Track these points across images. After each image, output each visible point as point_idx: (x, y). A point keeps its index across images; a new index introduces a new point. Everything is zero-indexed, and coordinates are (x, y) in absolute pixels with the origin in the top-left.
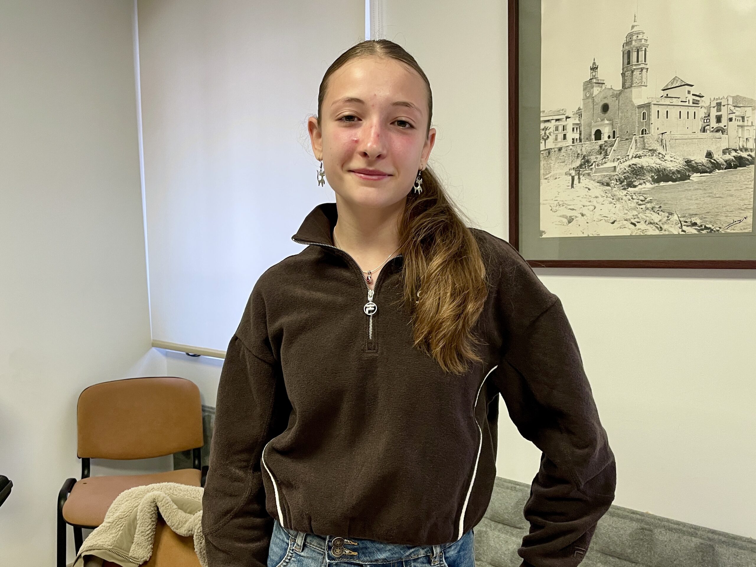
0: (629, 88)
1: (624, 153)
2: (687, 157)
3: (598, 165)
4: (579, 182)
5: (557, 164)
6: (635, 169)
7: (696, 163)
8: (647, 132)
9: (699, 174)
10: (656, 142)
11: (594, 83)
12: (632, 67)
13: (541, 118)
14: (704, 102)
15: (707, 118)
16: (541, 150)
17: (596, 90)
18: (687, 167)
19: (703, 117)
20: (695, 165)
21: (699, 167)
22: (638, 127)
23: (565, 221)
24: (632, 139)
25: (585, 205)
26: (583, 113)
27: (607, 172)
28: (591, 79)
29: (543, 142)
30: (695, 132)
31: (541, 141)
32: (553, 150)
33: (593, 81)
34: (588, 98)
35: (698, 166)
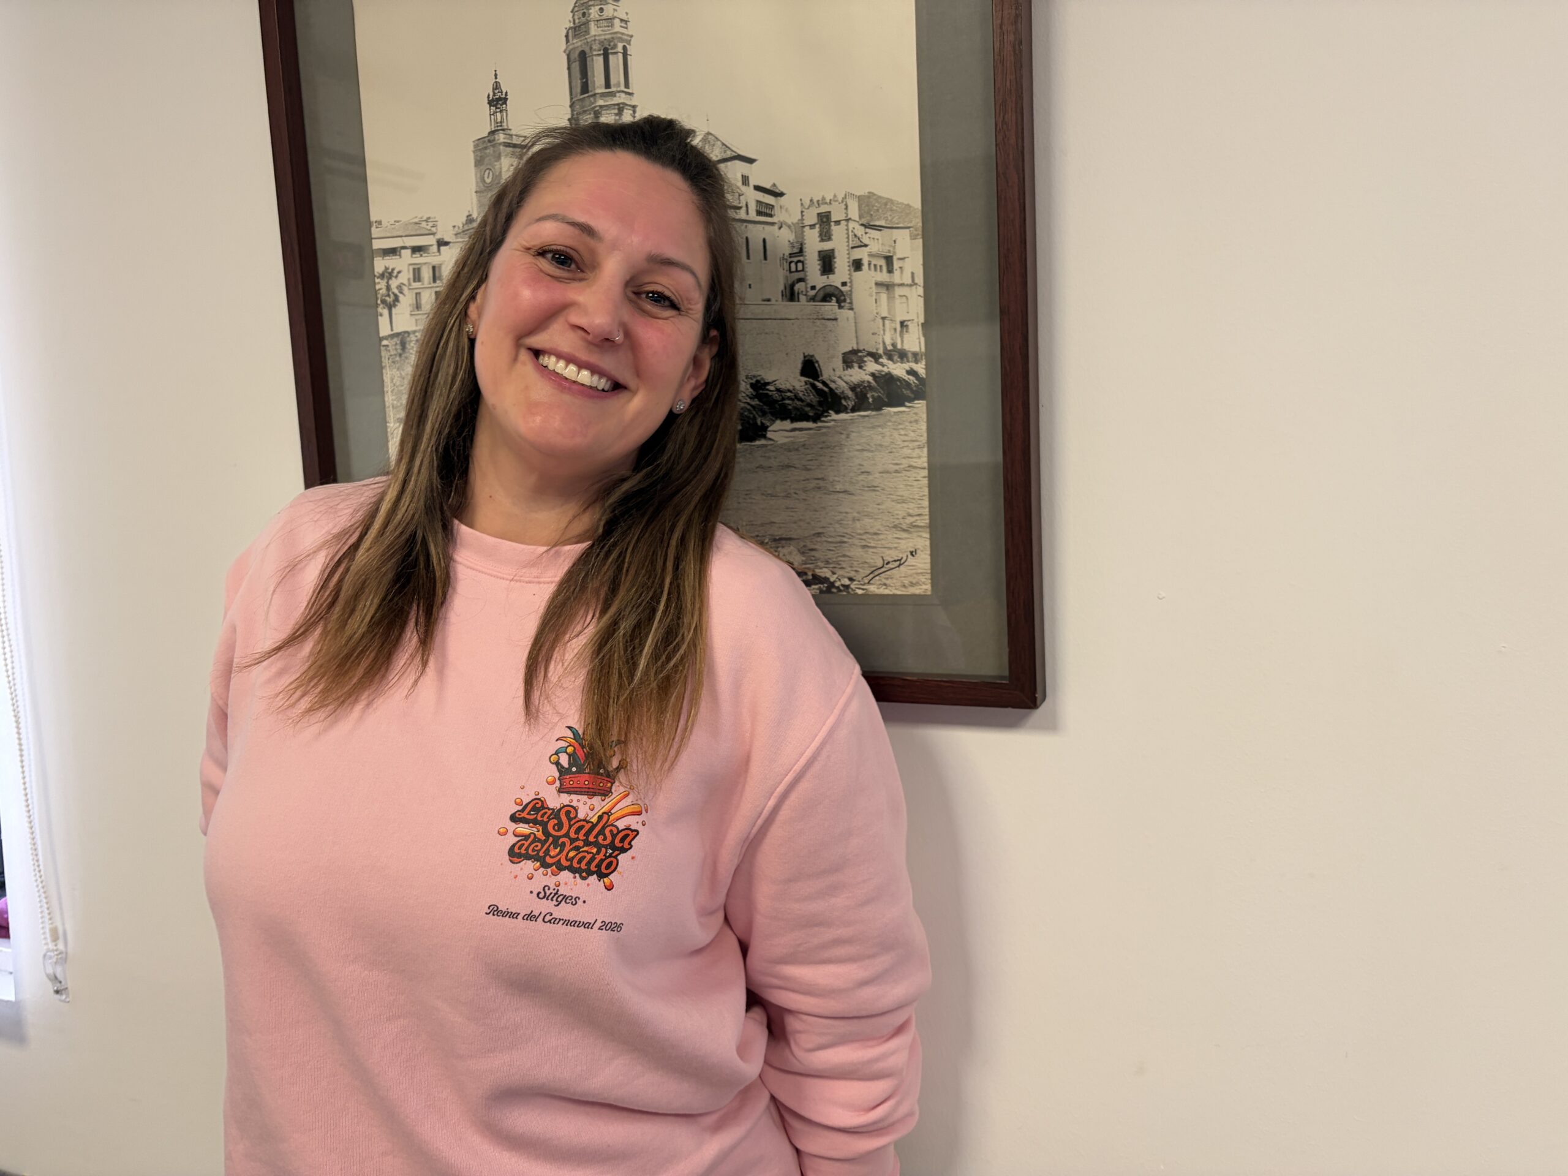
2: (754, 373)
7: (778, 390)
9: (787, 424)
11: (500, 144)
12: (595, 101)
13: (373, 241)
14: (787, 210)
15: (795, 259)
16: (381, 335)
17: (508, 166)
18: (756, 402)
19: (787, 254)
20: (776, 396)
21: (787, 402)
28: (492, 133)
29: (386, 312)
30: (769, 300)
31: (380, 310)
33: (496, 136)
34: (488, 187)
35: (783, 399)
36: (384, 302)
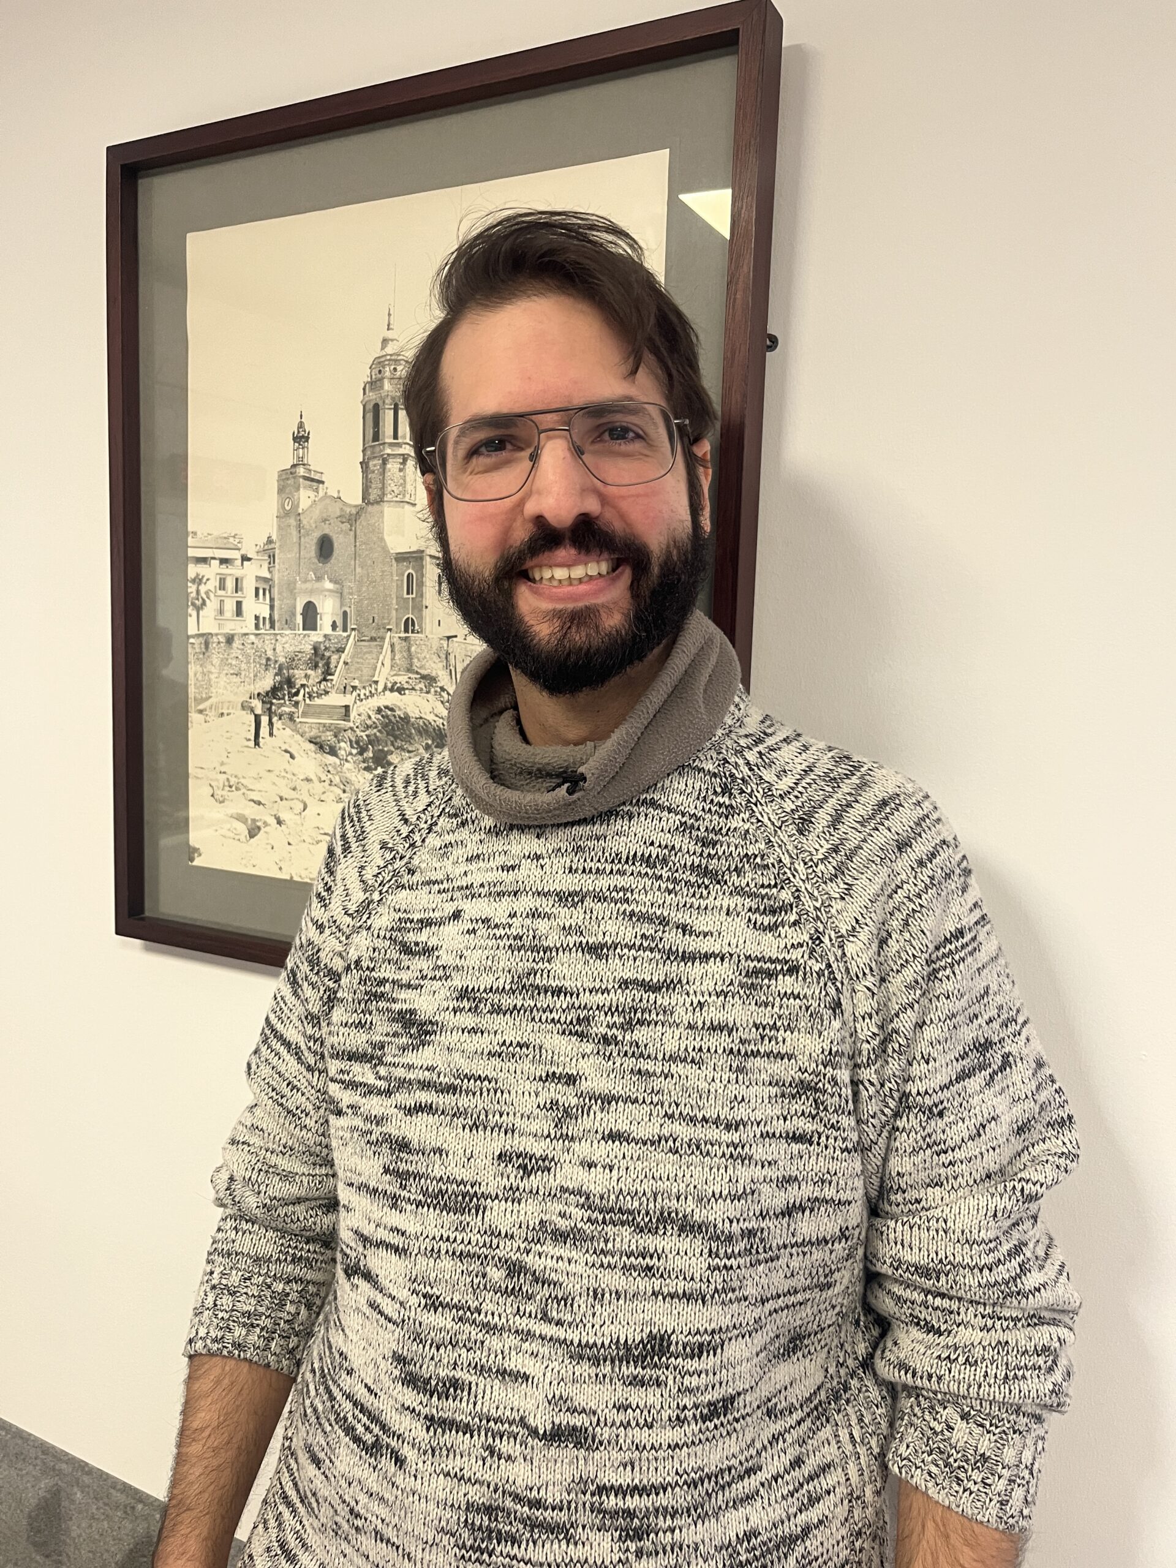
0: (378, 503)
1: (366, 671)
3: (310, 697)
4: (271, 734)
5: (223, 679)
6: (390, 721)
8: (417, 627)
10: (435, 658)
11: (301, 477)
12: (384, 449)
13: (189, 549)
16: (190, 633)
17: (305, 497)
22: (397, 610)
23: (242, 829)
24: (383, 639)
25: (285, 796)
26: (277, 551)
27: (331, 718)
28: (294, 466)
29: (194, 613)
31: (190, 611)
32: (215, 639)
33: (298, 470)
34: (287, 514)
36: (193, 604)
